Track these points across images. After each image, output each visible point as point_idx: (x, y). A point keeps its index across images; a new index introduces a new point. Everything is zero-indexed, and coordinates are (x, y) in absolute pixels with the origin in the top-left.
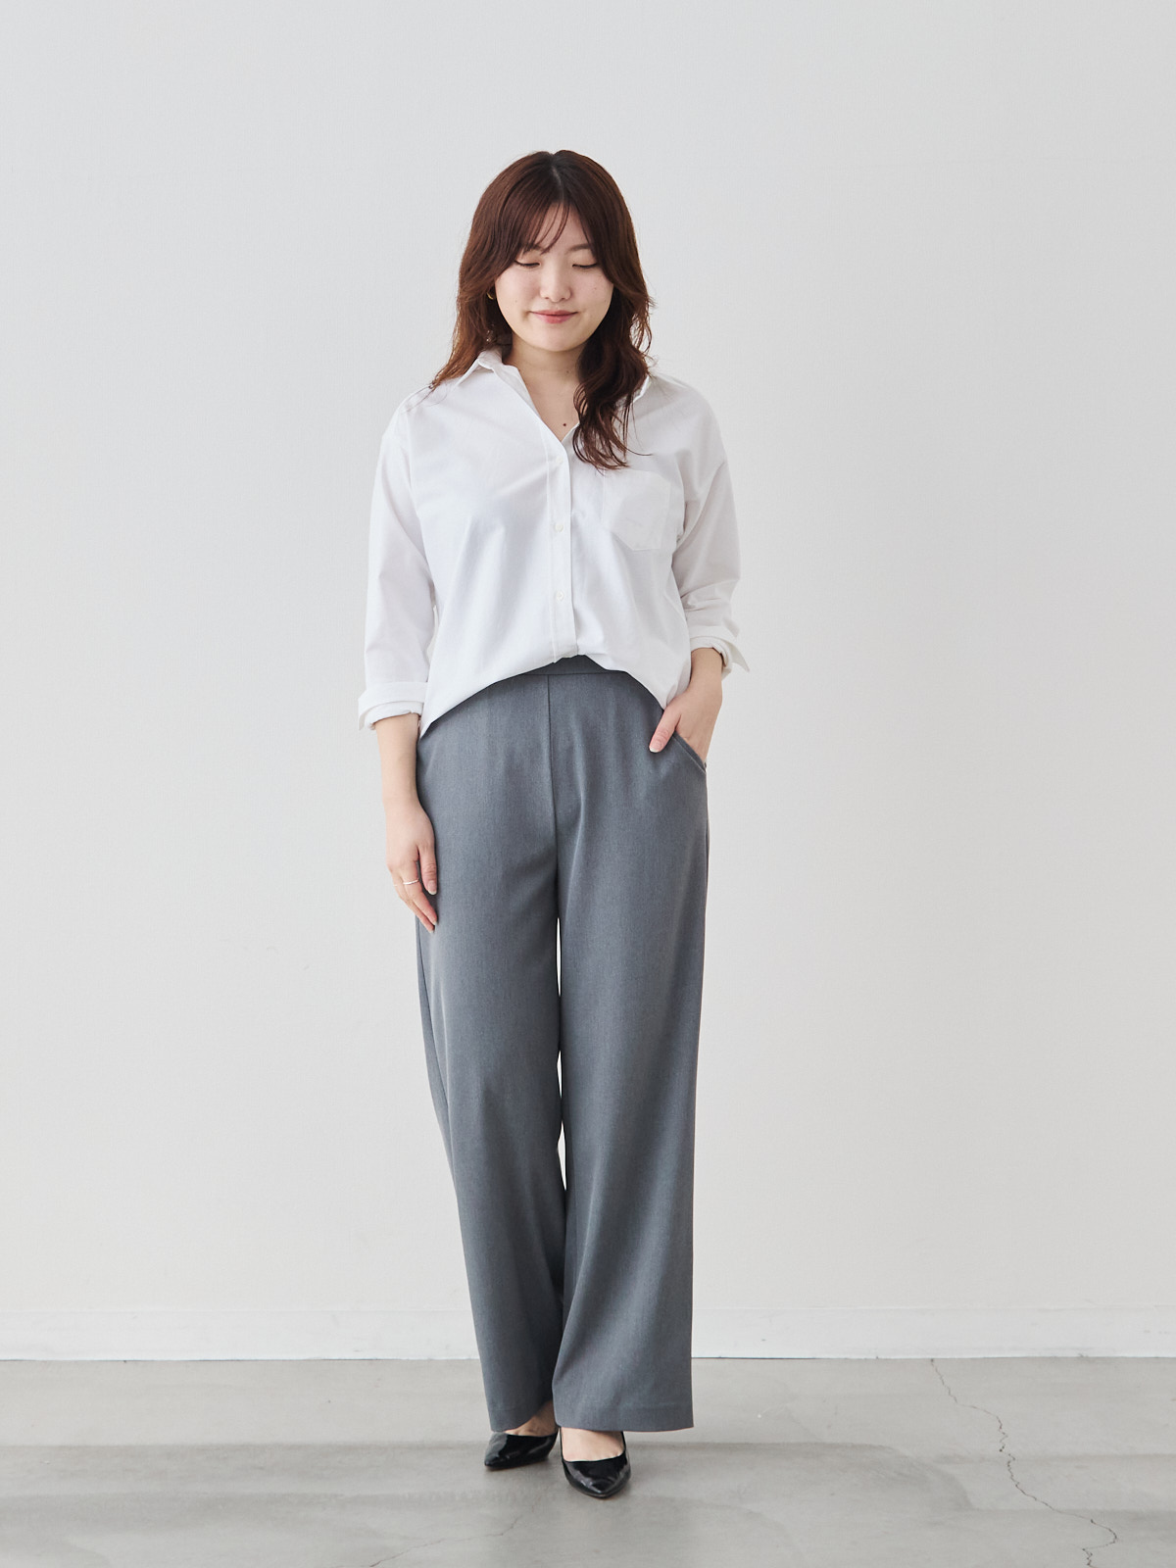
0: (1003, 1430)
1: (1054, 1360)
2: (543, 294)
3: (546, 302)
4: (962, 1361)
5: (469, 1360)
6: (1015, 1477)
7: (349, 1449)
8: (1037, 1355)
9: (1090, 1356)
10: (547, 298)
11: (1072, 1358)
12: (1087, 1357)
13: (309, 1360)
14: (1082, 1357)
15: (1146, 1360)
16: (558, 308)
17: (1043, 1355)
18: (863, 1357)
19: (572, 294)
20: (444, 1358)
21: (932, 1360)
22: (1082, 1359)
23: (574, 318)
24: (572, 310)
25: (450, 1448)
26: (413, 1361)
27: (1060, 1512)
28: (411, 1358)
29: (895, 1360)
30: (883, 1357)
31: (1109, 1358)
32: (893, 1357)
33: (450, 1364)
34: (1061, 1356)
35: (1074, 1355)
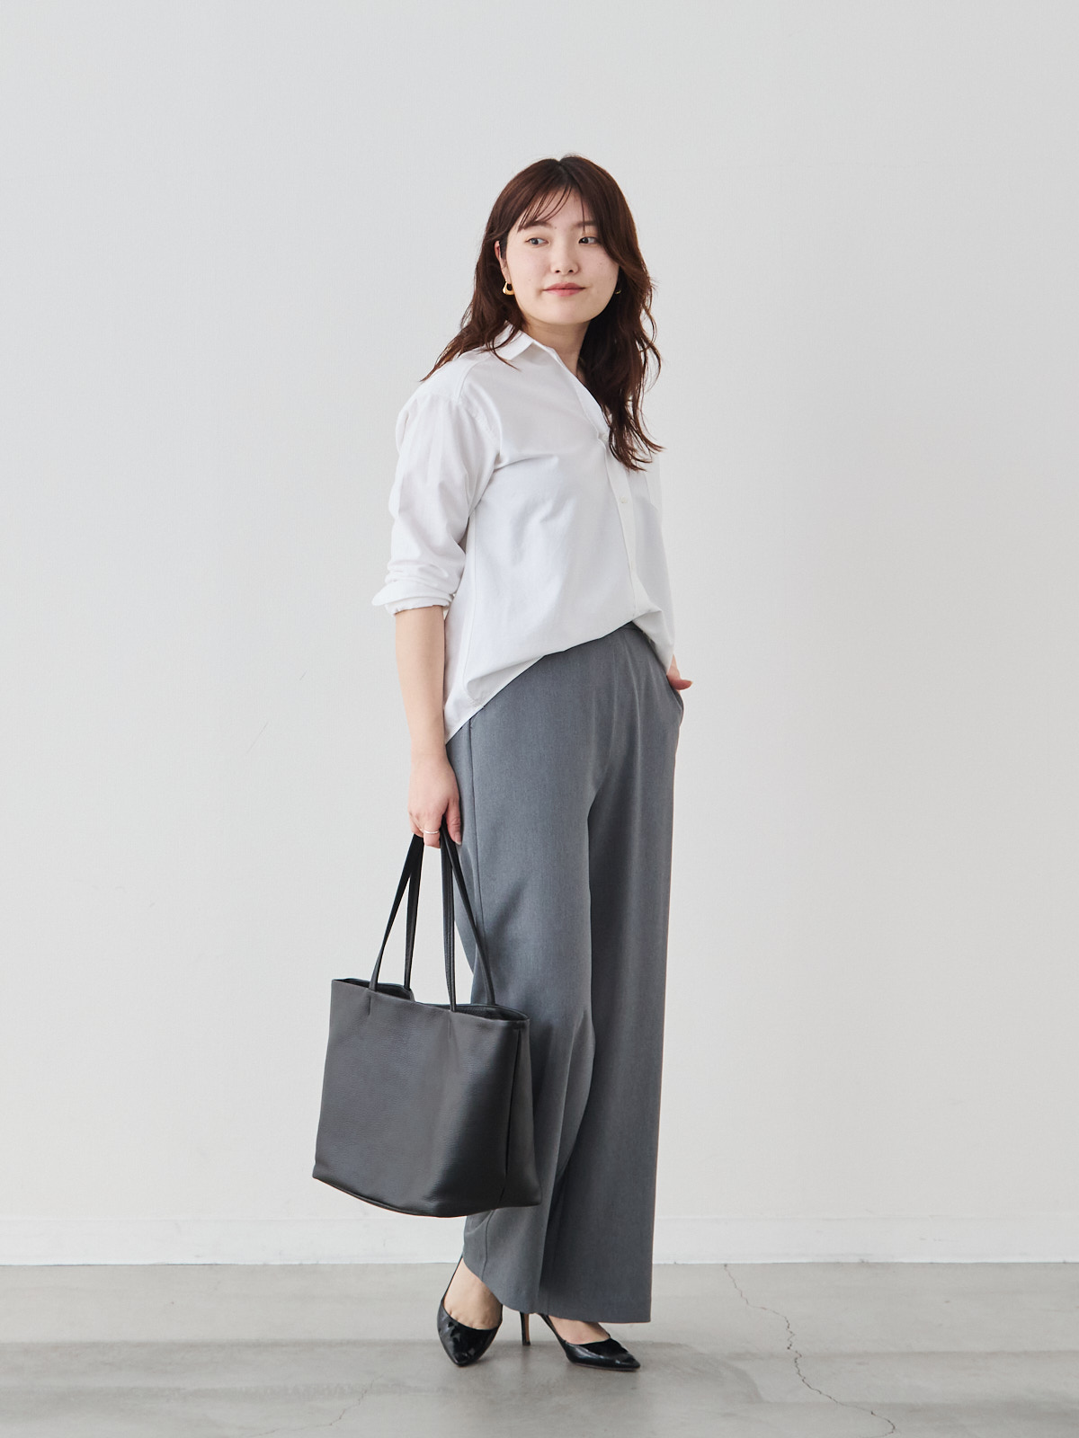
0: (790, 1329)
1: (838, 1265)
3: (558, 277)
4: (753, 1266)
5: (300, 1265)
6: (801, 1373)
7: (191, 1346)
8: (822, 1261)
9: (870, 1261)
10: (558, 271)
11: (854, 1263)
12: (868, 1263)
13: (154, 1265)
15: (923, 1265)
16: (568, 280)
17: (816, 1260)
18: (663, 1263)
19: (579, 269)
20: (278, 1263)
21: (726, 1265)
22: (863, 1264)
23: (582, 293)
24: (581, 285)
26: (249, 1266)
27: (842, 1404)
28: (247, 1263)
29: (692, 1265)
30: (681, 1263)
31: (887, 1263)
32: (689, 1263)
33: (284, 1268)
34: (843, 1261)
35: (856, 1260)
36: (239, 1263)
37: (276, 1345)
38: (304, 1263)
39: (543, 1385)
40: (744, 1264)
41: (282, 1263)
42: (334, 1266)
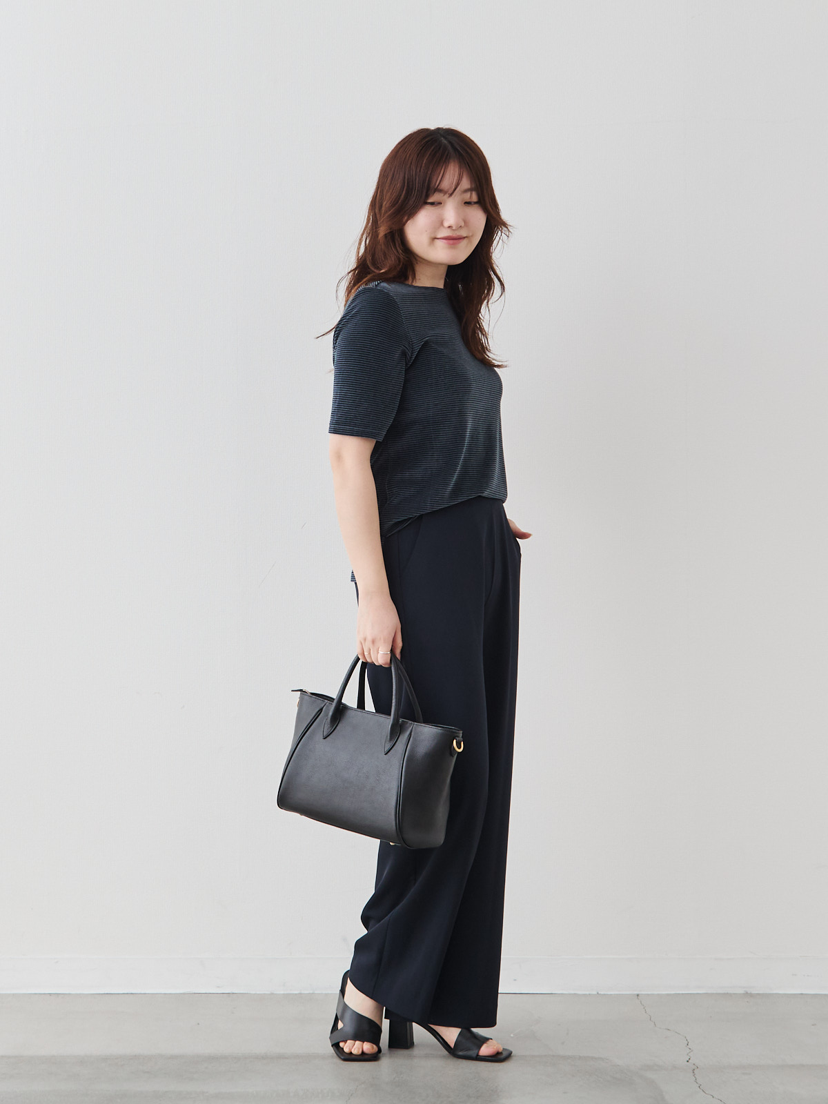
0: (689, 1046)
1: (727, 996)
2: (446, 224)
3: (449, 230)
4: (660, 996)
5: (300, 994)
6: (698, 1081)
7: (212, 1059)
11: (740, 994)
12: (751, 993)
13: (184, 994)
14: (747, 993)
16: (455, 234)
17: (718, 992)
18: (587, 993)
19: (466, 224)
20: (282, 992)
21: (638, 995)
22: (748, 995)
23: (466, 240)
24: (465, 235)
25: (286, 1058)
26: (259, 995)
28: (258, 993)
29: (611, 995)
30: (602, 993)
31: (766, 994)
32: (609, 993)
33: (287, 996)
34: (731, 992)
35: (741, 991)
36: (251, 992)
37: (281, 1057)
38: (303, 992)
39: (492, 1091)
40: (653, 994)
41: (286, 992)
42: (326, 994)
